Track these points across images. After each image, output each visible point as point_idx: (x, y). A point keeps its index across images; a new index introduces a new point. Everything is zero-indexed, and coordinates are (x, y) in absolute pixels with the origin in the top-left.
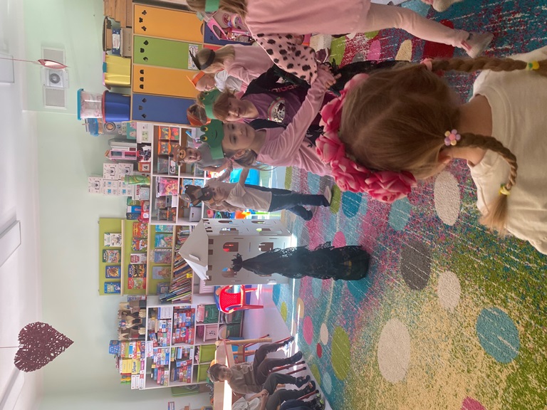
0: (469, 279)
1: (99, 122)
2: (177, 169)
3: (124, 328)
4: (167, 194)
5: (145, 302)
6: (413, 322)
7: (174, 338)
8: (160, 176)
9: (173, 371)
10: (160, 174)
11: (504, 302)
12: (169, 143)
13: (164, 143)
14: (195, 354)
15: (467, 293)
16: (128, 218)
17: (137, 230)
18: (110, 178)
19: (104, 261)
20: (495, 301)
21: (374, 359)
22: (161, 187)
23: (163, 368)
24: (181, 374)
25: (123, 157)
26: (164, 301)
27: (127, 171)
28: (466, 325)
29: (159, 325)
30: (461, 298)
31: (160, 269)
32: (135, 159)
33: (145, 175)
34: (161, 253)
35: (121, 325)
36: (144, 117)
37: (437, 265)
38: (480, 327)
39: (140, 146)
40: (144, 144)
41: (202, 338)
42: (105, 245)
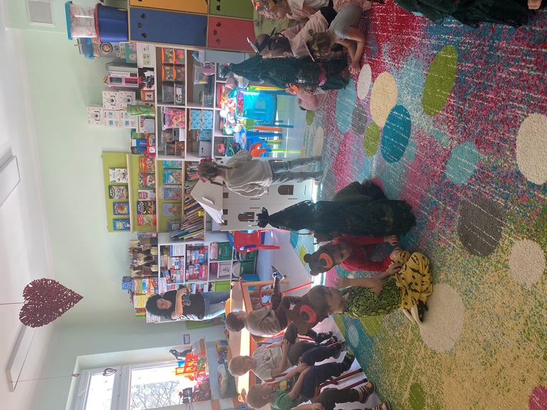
1: (93, 42)
2: (183, 99)
3: (136, 266)
4: (174, 126)
5: (156, 239)
6: (470, 291)
7: (187, 274)
8: (165, 106)
10: (165, 103)
12: (173, 68)
13: (167, 68)
16: (133, 153)
17: (143, 164)
18: (111, 107)
19: (111, 197)
22: (166, 120)
25: (123, 84)
26: (176, 239)
27: (129, 100)
29: (172, 262)
31: (170, 206)
32: (136, 86)
33: (149, 106)
34: (170, 189)
35: (133, 263)
36: (144, 37)
39: (142, 71)
40: (146, 69)
41: (216, 273)
42: (111, 180)
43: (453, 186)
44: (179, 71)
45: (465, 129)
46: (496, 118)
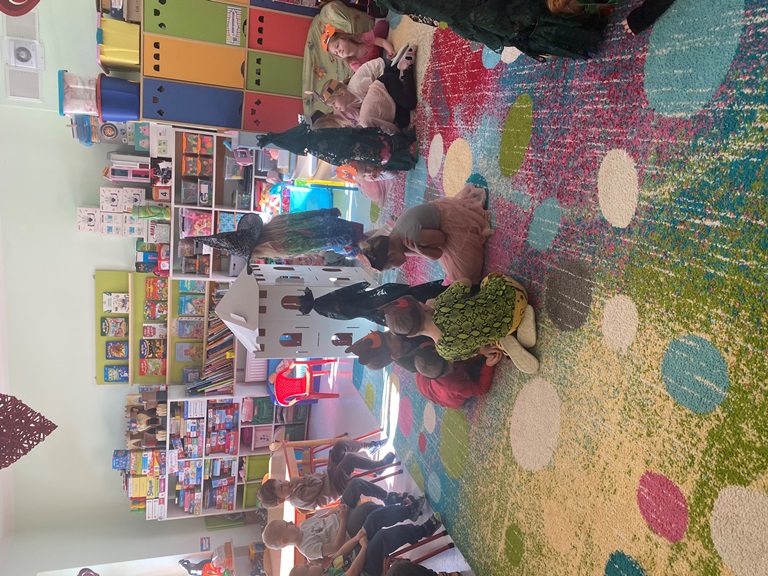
0: (651, 300)
1: (92, 121)
2: (210, 198)
3: (135, 432)
5: (165, 392)
6: (565, 378)
7: (208, 445)
8: (184, 207)
9: (208, 493)
10: (185, 204)
11: (706, 325)
12: (198, 159)
13: (190, 159)
14: (240, 469)
15: (648, 321)
16: (138, 270)
17: (152, 288)
18: (110, 209)
19: (103, 334)
20: (691, 326)
21: (504, 441)
22: (186, 224)
23: (193, 490)
24: (219, 497)
25: (130, 178)
26: (194, 392)
27: (136, 200)
28: (646, 368)
29: (187, 427)
30: (639, 330)
31: (187, 346)
32: (148, 181)
33: (163, 206)
34: (188, 323)
35: (130, 428)
36: (160, 115)
37: (602, 289)
38: (666, 367)
39: (156, 161)
40: (161, 159)
41: (249, 445)
42: (105, 310)
43: (536, 253)
44: (205, 163)
45: (545, 184)
46: (575, 165)
